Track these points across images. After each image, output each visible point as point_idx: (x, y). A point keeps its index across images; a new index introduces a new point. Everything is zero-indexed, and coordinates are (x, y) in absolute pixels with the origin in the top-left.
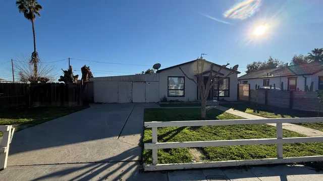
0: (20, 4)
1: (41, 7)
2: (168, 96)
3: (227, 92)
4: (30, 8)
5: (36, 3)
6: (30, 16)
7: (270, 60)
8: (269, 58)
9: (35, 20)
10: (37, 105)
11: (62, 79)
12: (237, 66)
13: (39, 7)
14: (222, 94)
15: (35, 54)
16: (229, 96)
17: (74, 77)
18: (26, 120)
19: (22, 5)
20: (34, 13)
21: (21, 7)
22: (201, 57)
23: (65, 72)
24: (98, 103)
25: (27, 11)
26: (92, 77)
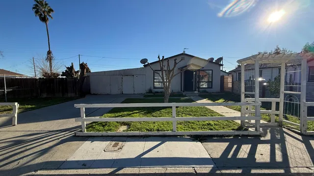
0: (36, 9)
1: (52, 11)
2: (155, 88)
3: (210, 83)
4: (44, 12)
5: (49, 7)
6: (44, 19)
7: (276, 50)
8: (276, 48)
9: (48, 22)
10: (45, 95)
11: (63, 74)
12: (221, 59)
13: (51, 10)
14: (204, 85)
15: (49, 53)
16: (212, 88)
17: (75, 72)
18: (30, 106)
19: (38, 9)
20: (48, 17)
21: (37, 12)
22: (184, 52)
23: (68, 68)
24: (94, 94)
25: (42, 14)
26: (90, 72)
